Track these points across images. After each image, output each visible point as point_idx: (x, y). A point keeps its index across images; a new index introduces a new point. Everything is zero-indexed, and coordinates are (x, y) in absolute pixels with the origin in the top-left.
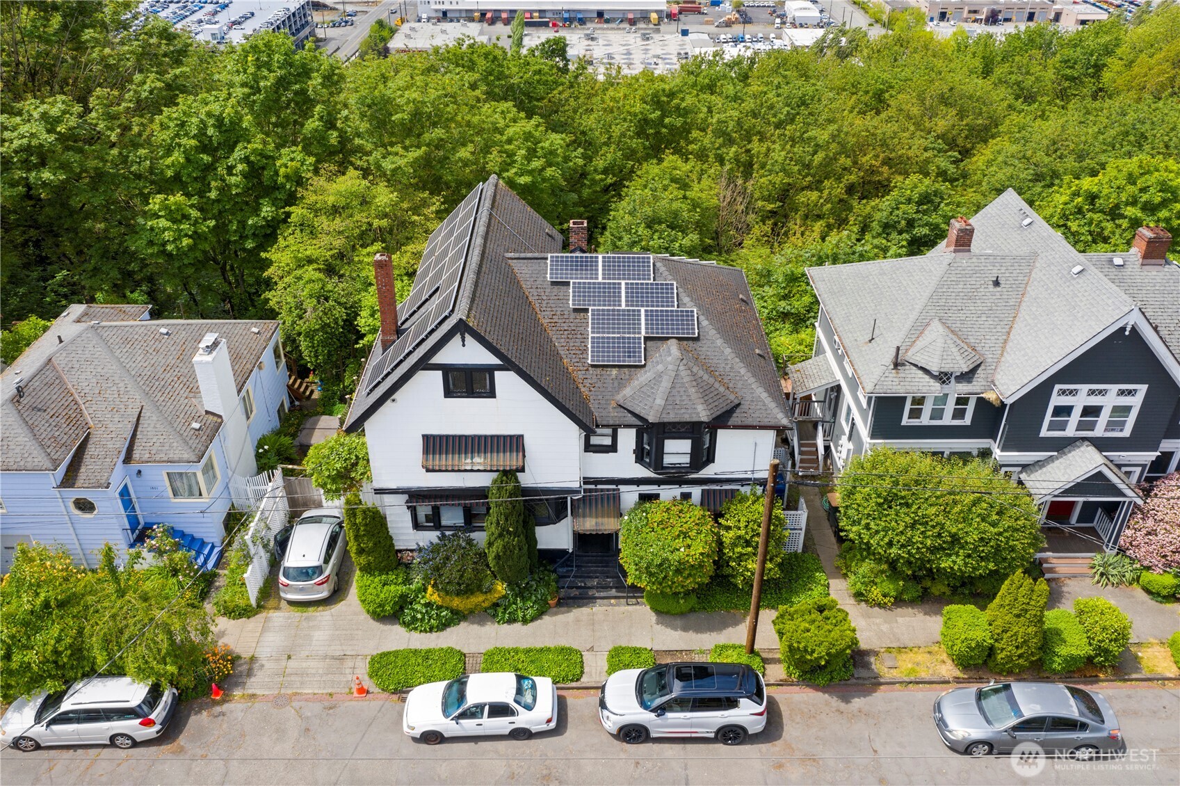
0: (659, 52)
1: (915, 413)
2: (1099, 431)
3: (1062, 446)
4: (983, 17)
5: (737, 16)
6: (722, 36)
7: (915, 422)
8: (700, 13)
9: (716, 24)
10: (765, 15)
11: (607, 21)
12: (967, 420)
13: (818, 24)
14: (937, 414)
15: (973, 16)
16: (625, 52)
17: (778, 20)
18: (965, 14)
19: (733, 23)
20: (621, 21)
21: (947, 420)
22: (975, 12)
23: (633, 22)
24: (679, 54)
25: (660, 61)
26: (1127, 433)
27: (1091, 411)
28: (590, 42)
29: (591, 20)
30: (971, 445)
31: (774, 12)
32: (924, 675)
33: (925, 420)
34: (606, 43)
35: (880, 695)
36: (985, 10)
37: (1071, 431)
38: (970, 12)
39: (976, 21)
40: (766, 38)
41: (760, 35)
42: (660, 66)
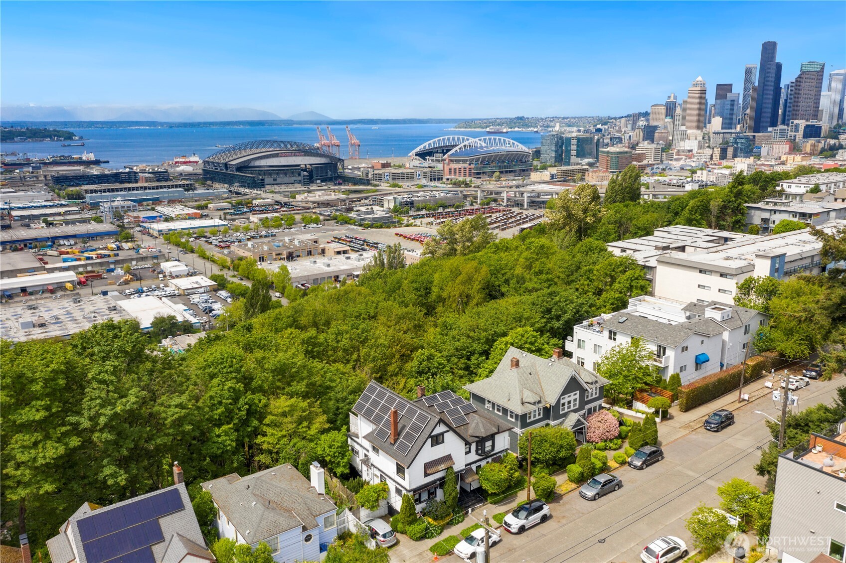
0: (93, 309)
1: (530, 418)
2: (572, 408)
3: (565, 415)
4: (285, 256)
5: (131, 277)
6: (127, 291)
7: (530, 420)
8: (101, 278)
9: (118, 284)
10: (149, 274)
11: (31, 294)
12: (542, 416)
13: (188, 274)
14: (535, 416)
15: (279, 257)
16: (66, 313)
17: (161, 276)
18: (274, 256)
19: (129, 281)
20: (43, 292)
21: (537, 417)
22: (279, 254)
23: (52, 292)
24: (109, 308)
25: (96, 315)
26: (577, 407)
27: (569, 402)
28: (33, 311)
29: (17, 295)
30: (543, 423)
31: (154, 270)
32: (570, 489)
33: (532, 419)
34: (46, 309)
35: (565, 498)
36: (285, 253)
37: (566, 410)
38: (277, 255)
39: (281, 259)
40: (158, 288)
41: (153, 286)
42: (99, 318)
